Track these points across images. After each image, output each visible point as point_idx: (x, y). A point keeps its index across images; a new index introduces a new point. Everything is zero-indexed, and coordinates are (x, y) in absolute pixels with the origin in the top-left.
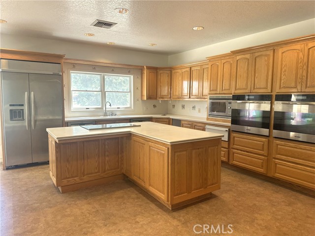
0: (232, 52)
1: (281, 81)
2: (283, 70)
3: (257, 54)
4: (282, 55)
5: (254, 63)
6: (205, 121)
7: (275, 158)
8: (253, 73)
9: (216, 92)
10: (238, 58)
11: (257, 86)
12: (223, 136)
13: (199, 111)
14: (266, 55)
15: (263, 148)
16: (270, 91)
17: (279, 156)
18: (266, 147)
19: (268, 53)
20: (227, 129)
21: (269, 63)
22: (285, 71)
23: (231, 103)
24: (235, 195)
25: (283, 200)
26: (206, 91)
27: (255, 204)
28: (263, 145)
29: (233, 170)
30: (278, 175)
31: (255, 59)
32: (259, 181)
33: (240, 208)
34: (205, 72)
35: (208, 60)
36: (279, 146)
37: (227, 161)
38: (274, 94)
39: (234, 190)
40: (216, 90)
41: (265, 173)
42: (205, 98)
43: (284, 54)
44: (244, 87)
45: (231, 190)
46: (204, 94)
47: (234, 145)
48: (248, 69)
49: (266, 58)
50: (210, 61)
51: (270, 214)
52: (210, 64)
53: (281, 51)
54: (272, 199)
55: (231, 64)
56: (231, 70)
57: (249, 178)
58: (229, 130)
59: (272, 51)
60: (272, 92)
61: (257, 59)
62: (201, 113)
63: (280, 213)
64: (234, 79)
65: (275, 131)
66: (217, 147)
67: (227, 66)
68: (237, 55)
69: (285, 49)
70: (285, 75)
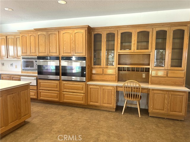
0: (35, 29)
1: (63, 49)
2: (64, 43)
3: (50, 33)
4: (63, 35)
5: (48, 38)
6: (20, 73)
7: (63, 92)
8: (48, 43)
9: (27, 55)
10: (39, 33)
11: (51, 51)
12: (31, 83)
13: (16, 67)
14: (55, 34)
15: (57, 87)
16: (58, 55)
17: (65, 90)
18: (58, 86)
19: (56, 32)
20: (35, 78)
21: (56, 39)
22: (65, 44)
23: (37, 61)
24: (41, 118)
25: (68, 113)
26: (20, 53)
27: (53, 120)
28: (57, 85)
29: (41, 103)
30: (65, 101)
31: (49, 36)
32: (56, 106)
33: (44, 125)
34: (18, 40)
35: (19, 32)
36: (65, 85)
37: (36, 98)
38: (61, 56)
39: (40, 115)
40: (27, 53)
41: (59, 100)
42: (19, 58)
43: (64, 35)
44: (44, 52)
45: (39, 116)
46: (18, 55)
47: (40, 87)
48: (45, 41)
49: (55, 36)
50: (20, 33)
51: (60, 123)
52: (21, 35)
53: (62, 32)
54: (62, 114)
55: (35, 37)
56: (35, 41)
57: (50, 105)
58: (37, 78)
59: (58, 32)
60: (59, 55)
61: (50, 36)
62: (17, 68)
63: (66, 121)
64: (38, 47)
65: (62, 77)
66: (27, 91)
67: (32, 38)
68: (38, 31)
69: (64, 32)
70: (65, 46)
